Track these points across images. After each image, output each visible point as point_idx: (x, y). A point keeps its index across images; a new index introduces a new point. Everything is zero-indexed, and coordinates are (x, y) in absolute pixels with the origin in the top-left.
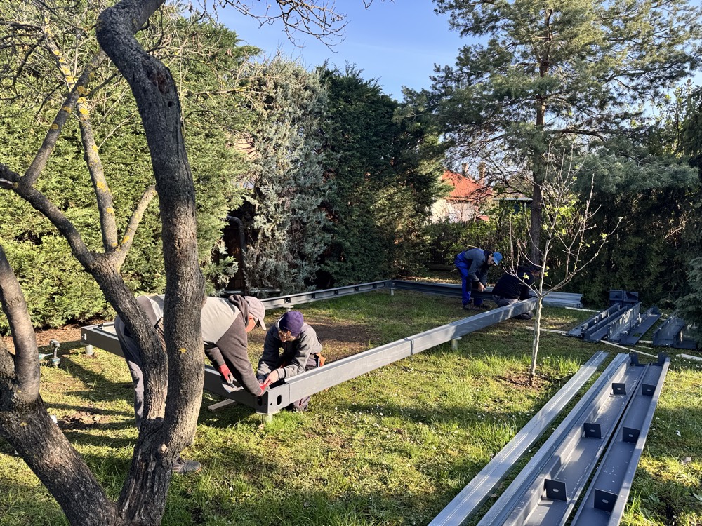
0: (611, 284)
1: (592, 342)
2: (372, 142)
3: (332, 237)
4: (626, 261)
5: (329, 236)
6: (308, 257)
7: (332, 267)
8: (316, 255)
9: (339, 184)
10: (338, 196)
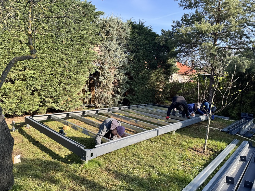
0: (242, 110)
1: (232, 134)
2: (148, 50)
3: (130, 86)
4: (248, 101)
5: (129, 85)
6: (120, 93)
7: (130, 97)
8: (123, 93)
9: (133, 66)
10: (133, 70)
